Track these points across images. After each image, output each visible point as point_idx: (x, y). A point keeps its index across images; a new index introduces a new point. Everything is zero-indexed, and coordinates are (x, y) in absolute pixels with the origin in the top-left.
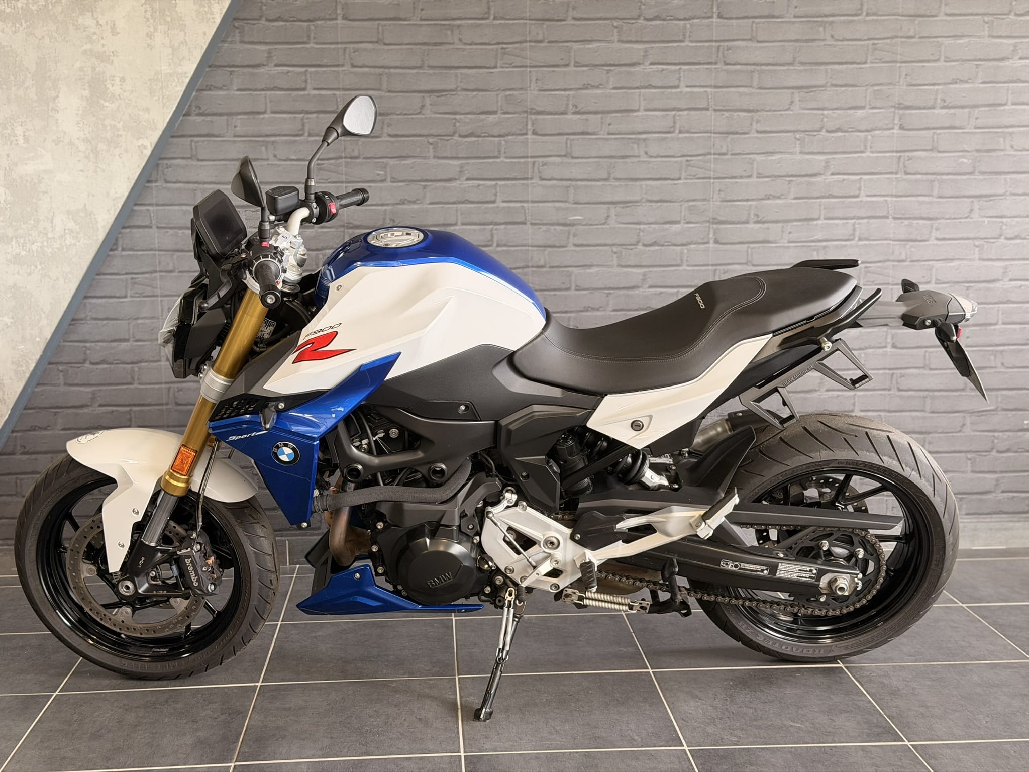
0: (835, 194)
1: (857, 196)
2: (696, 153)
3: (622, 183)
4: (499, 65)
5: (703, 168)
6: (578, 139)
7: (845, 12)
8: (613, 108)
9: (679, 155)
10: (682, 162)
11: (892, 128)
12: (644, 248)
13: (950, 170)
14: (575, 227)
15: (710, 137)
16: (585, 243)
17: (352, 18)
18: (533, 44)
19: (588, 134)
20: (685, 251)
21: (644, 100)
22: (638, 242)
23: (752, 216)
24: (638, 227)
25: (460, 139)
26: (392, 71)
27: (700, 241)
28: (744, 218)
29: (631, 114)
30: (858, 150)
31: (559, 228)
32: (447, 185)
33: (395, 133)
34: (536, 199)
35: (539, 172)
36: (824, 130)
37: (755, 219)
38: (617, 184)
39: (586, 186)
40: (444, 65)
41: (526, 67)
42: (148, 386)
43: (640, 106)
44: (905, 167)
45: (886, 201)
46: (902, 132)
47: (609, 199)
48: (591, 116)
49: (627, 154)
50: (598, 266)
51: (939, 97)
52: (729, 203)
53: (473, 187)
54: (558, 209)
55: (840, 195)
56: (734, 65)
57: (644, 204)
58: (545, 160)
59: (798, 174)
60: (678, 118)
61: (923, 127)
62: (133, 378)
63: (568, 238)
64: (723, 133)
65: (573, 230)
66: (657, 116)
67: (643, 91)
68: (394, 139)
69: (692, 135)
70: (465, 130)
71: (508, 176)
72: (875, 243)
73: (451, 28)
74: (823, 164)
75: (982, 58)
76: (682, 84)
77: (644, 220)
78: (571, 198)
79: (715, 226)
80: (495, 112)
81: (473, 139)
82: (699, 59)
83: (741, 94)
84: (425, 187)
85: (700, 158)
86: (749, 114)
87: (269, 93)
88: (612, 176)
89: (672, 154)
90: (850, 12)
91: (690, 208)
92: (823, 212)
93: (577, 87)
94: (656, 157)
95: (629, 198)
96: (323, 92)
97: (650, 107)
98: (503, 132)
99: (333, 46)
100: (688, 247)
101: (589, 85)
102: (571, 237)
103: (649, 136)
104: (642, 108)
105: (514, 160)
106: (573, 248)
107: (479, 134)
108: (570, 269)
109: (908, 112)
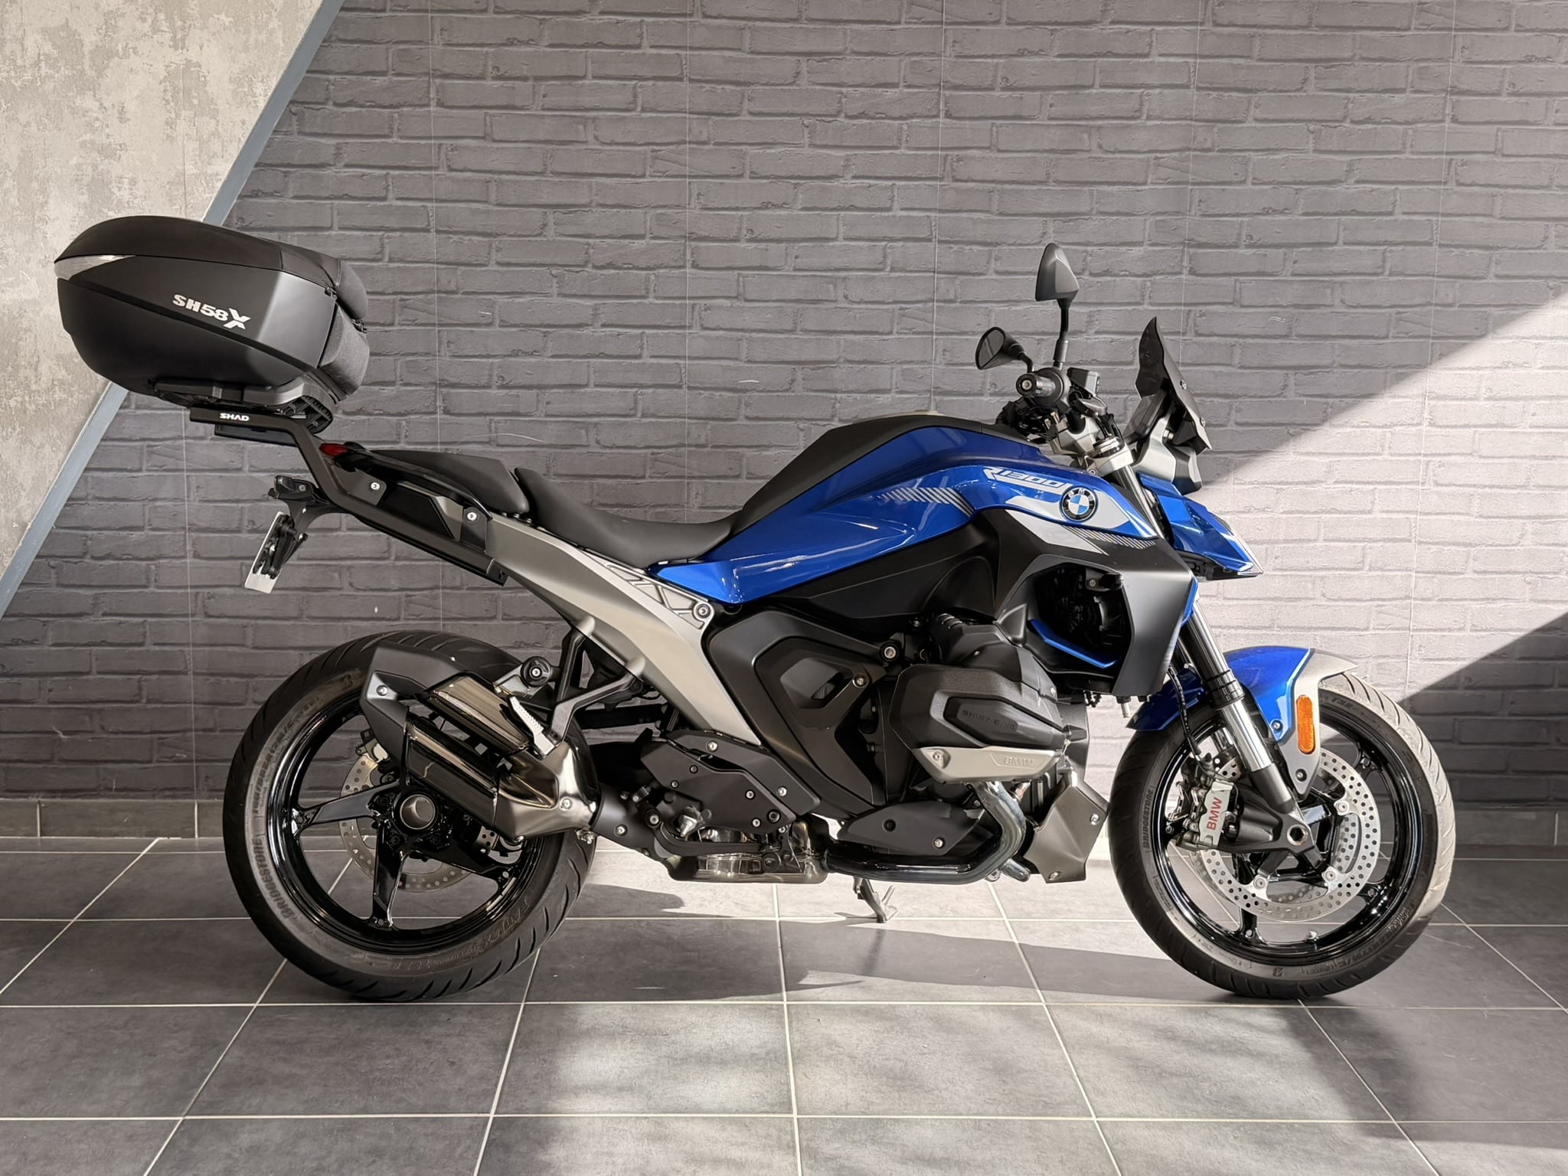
0: (1101, 359)
2: (913, 299)
3: (812, 337)
4: (648, 174)
5: (922, 319)
6: (754, 276)
7: (1120, 115)
8: (802, 236)
9: (890, 300)
10: (894, 309)
11: (1180, 273)
13: (1258, 332)
14: (748, 394)
15: (933, 278)
16: (761, 415)
17: (449, 104)
18: (695, 146)
19: (767, 268)
21: (845, 225)
23: (988, 386)
24: (833, 395)
25: (594, 271)
26: (504, 177)
28: (977, 389)
29: (826, 244)
30: (1133, 300)
31: (726, 394)
32: (577, 332)
33: (507, 260)
34: (696, 355)
35: (701, 318)
36: (1087, 272)
37: (993, 390)
38: (806, 337)
39: (764, 340)
40: (573, 171)
41: (685, 176)
42: (169, 591)
43: (838, 233)
44: (1195, 325)
46: (1192, 277)
47: (796, 358)
49: (820, 297)
50: (778, 447)
51: (1244, 232)
52: (957, 368)
53: (612, 335)
54: (726, 369)
55: (1108, 360)
56: (966, 181)
57: (842, 366)
58: (709, 302)
60: (889, 251)
61: (1220, 272)
62: (148, 579)
63: (738, 408)
64: (950, 273)
65: (745, 397)
66: (861, 248)
67: (842, 213)
68: (505, 269)
69: (908, 274)
70: (601, 259)
71: (658, 323)
73: (584, 121)
74: (1086, 319)
75: (1304, 179)
76: (896, 206)
77: (841, 386)
78: (743, 356)
79: (938, 398)
80: (642, 237)
81: (612, 271)
82: (919, 173)
83: (975, 222)
84: (545, 334)
85: (920, 305)
86: (987, 249)
87: (336, 202)
88: (799, 328)
89: (881, 299)
90: (1125, 115)
91: (904, 373)
93: (754, 205)
94: (859, 303)
95: (821, 357)
96: (410, 204)
97: (851, 235)
98: (651, 263)
99: (423, 142)
101: (770, 203)
102: (743, 406)
103: (851, 273)
104: (841, 236)
105: (667, 302)
106: (745, 422)
107: (619, 265)
108: (740, 450)
109: (1200, 251)
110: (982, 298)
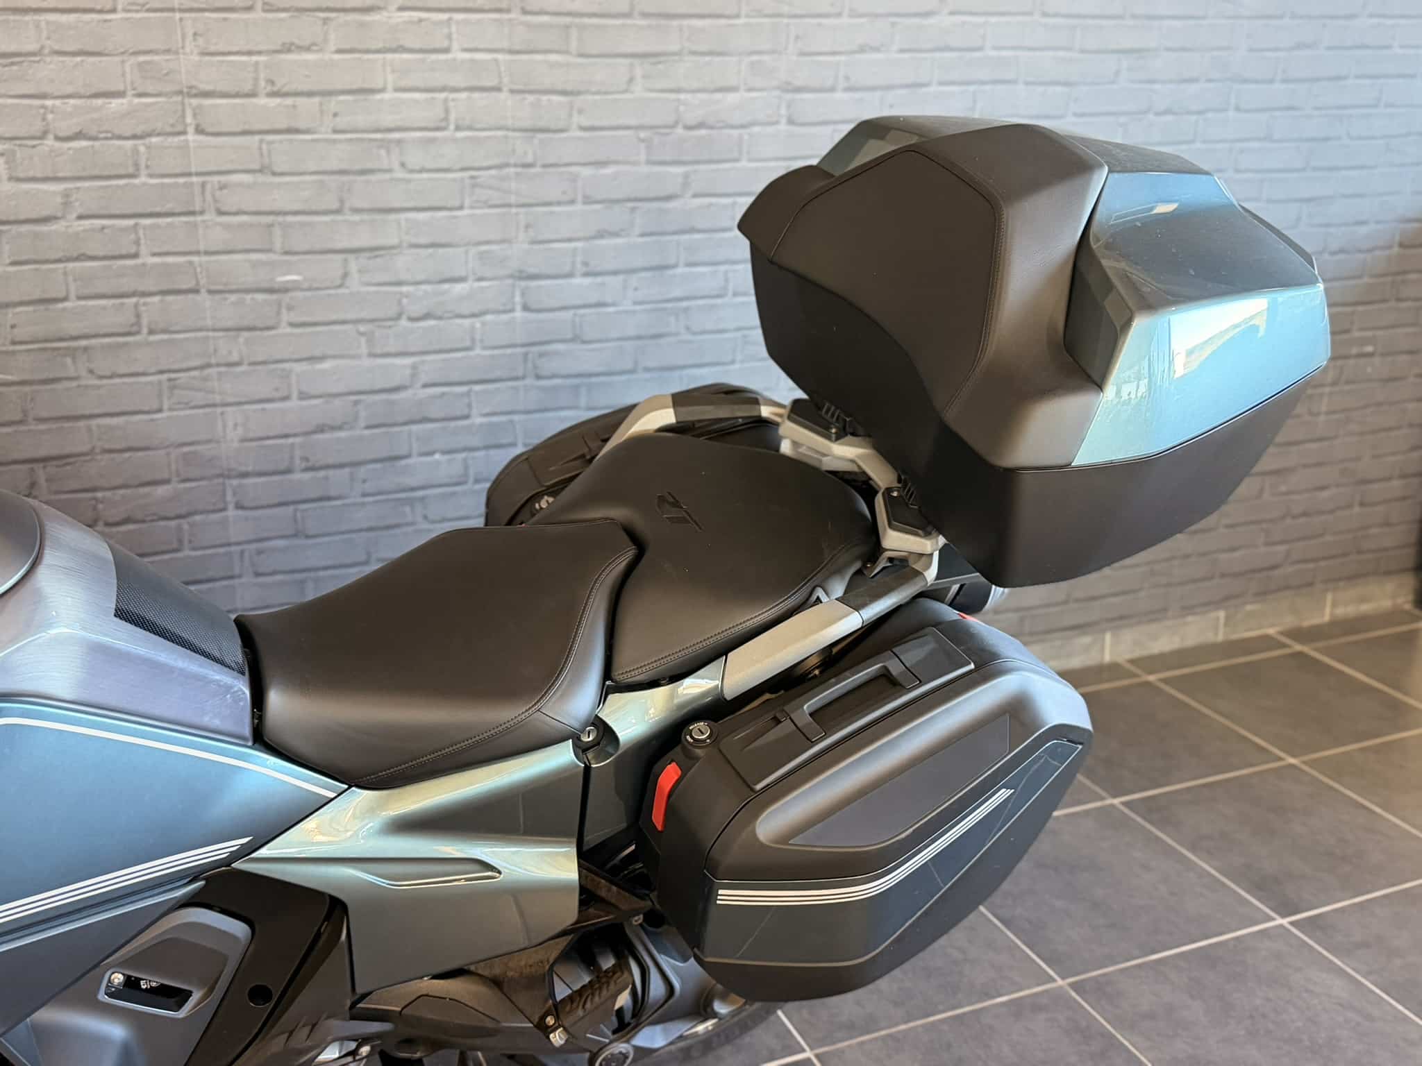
0: (699, 227)
2: (485, 164)
3: (365, 217)
5: (497, 189)
6: (281, 142)
8: (339, 87)
9: (458, 166)
10: (462, 179)
11: (777, 123)
12: (410, 324)
14: (290, 294)
15: (506, 137)
16: (309, 319)
19: (297, 131)
20: (478, 325)
21: (393, 71)
22: (400, 315)
23: (579, 266)
24: (397, 289)
25: (58, 144)
27: (501, 308)
28: (567, 269)
29: (371, 97)
30: (729, 157)
31: (260, 297)
32: (43, 228)
34: (214, 249)
35: (216, 201)
36: (680, 126)
37: (584, 269)
38: (357, 218)
39: (303, 224)
41: (173, 10)
43: (385, 82)
46: (791, 127)
47: (346, 244)
48: (300, 101)
49: (369, 165)
50: (334, 357)
51: (841, 73)
52: (541, 246)
53: (93, 230)
54: (255, 265)
55: (706, 228)
56: (538, 14)
57: (405, 252)
58: (223, 178)
59: (646, 196)
60: (451, 104)
61: (820, 119)
63: (278, 313)
64: (526, 130)
65: (286, 298)
66: (416, 101)
67: (389, 56)
69: (477, 133)
70: (65, 127)
71: (158, 209)
74: (681, 180)
76: (455, 46)
77: (406, 277)
78: (278, 246)
79: (523, 284)
80: (120, 94)
81: (84, 143)
83: (552, 65)
85: (493, 172)
86: (567, 99)
88: (347, 205)
89: (445, 166)
91: (481, 256)
92: (682, 255)
93: (271, 48)
94: (421, 171)
95: (378, 242)
97: (403, 83)
98: (139, 130)
100: (482, 319)
101: (292, 44)
102: (284, 311)
103: (406, 135)
104: (390, 87)
105: (166, 181)
106: (289, 330)
107: (93, 133)
108: (286, 366)
109: (798, 96)
110: (566, 160)
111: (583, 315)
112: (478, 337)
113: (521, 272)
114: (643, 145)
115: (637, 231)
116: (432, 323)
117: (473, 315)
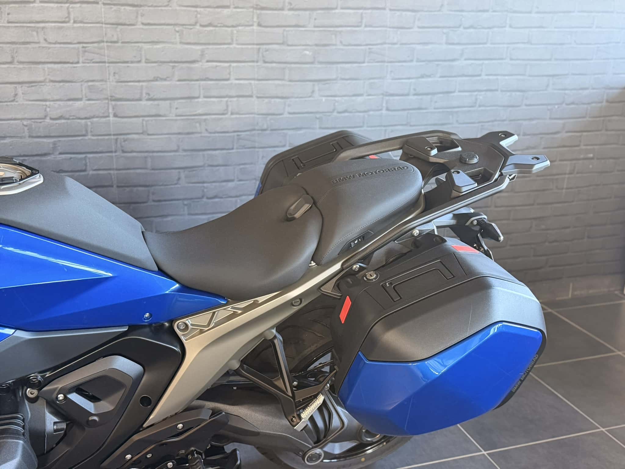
0: (211, 78)
1: (228, 80)
2: (90, 41)
3: (25, 66)
5: (98, 54)
9: (75, 42)
10: (78, 48)
11: (252, 25)
12: (51, 121)
13: (296, 60)
15: (102, 27)
20: (89, 124)
22: (46, 116)
23: (144, 95)
24: (44, 103)
27: (101, 115)
28: (137, 96)
29: (27, 5)
30: (226, 42)
36: (198, 24)
37: (147, 97)
38: (21, 66)
44: (263, 56)
45: (251, 84)
46: (259, 28)
47: (16, 80)
49: (28, 40)
50: (11, 137)
52: (123, 84)
55: (214, 78)
57: (48, 84)
59: (179, 60)
60: (71, 10)
61: (275, 25)
64: (112, 24)
66: (52, 8)
69: (86, 25)
72: (243, 116)
74: (200, 53)
77: (49, 97)
79: (113, 103)
85: (96, 45)
86: (135, 9)
88: (16, 61)
89: (69, 41)
91: (90, 88)
92: (202, 92)
94: (55, 43)
95: (33, 79)
100: (91, 120)
103: (47, 25)
109: (263, 12)
110: (135, 40)
111: (148, 121)
112: (89, 130)
113: (111, 96)
114: (178, 34)
115: (176, 78)
116: (63, 121)
117: (86, 118)
